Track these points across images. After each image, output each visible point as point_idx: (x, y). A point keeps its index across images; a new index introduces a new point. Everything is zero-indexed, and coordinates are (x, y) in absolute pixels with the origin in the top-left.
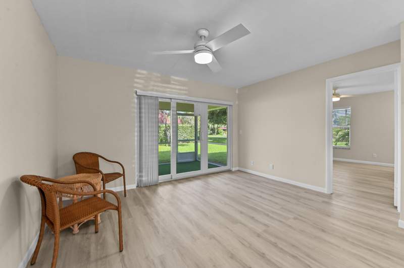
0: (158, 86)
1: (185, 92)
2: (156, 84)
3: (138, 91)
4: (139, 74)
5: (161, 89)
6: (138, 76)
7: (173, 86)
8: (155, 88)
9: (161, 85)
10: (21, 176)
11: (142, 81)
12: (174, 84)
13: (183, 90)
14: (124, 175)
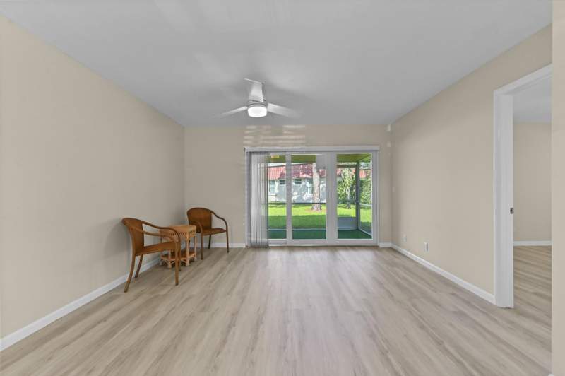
0: (268, 140)
1: (301, 142)
2: (266, 137)
3: (246, 148)
4: (249, 130)
5: (272, 142)
6: (248, 132)
7: (287, 137)
8: (265, 142)
9: (271, 137)
10: (122, 219)
11: (251, 137)
12: (286, 134)
13: (300, 139)
14: (227, 231)
